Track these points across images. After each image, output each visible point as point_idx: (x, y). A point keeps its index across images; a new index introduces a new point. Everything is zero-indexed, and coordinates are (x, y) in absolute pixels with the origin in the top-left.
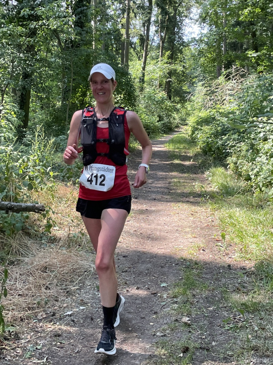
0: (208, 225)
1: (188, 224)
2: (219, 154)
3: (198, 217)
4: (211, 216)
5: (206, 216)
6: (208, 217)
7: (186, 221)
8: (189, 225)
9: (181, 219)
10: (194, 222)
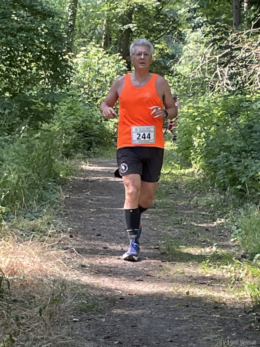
0: (251, 327)
1: (210, 326)
2: (254, 190)
3: (229, 312)
4: (253, 311)
5: (245, 312)
6: (248, 313)
7: (206, 321)
8: (213, 327)
9: (195, 316)
10: (222, 322)
